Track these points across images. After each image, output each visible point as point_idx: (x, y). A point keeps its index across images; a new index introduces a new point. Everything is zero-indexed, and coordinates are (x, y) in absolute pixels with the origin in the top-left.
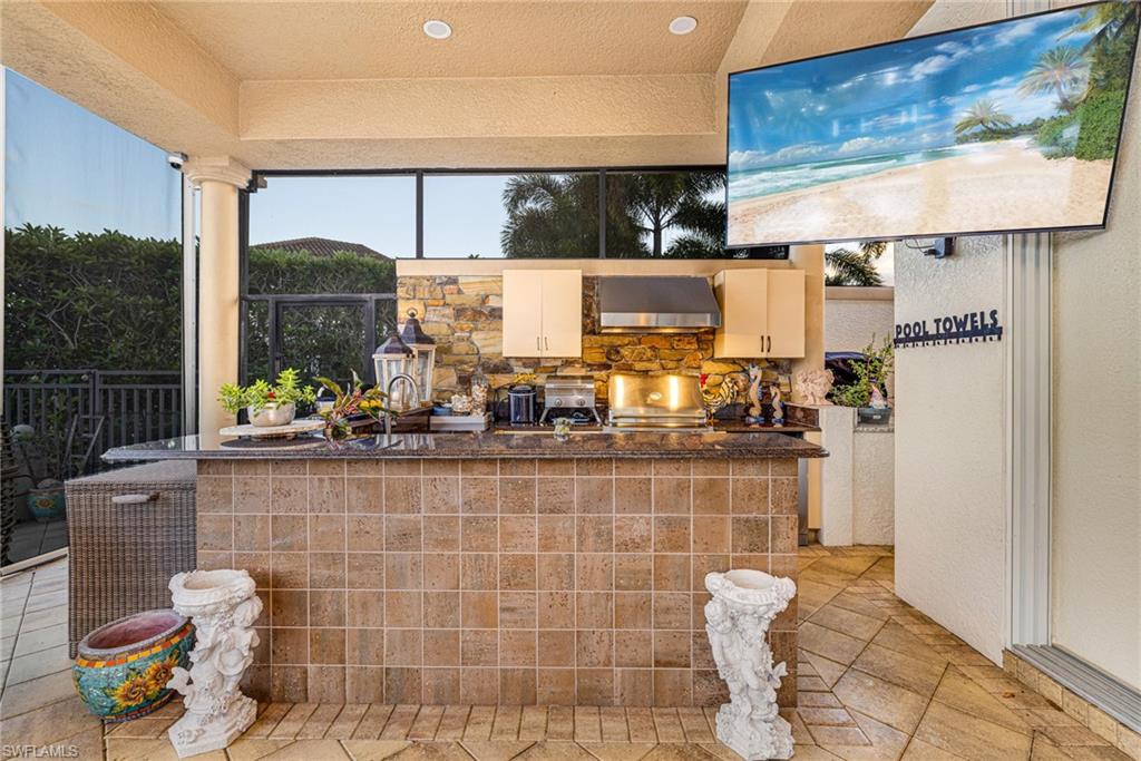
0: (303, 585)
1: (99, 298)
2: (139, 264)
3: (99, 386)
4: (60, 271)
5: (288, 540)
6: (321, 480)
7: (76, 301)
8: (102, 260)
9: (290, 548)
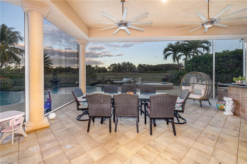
0: (240, 102)
1: (233, 62)
2: (241, 55)
3: (230, 77)
4: (228, 58)
5: (238, 96)
6: (242, 90)
7: (230, 63)
8: (234, 55)
9: (238, 97)
